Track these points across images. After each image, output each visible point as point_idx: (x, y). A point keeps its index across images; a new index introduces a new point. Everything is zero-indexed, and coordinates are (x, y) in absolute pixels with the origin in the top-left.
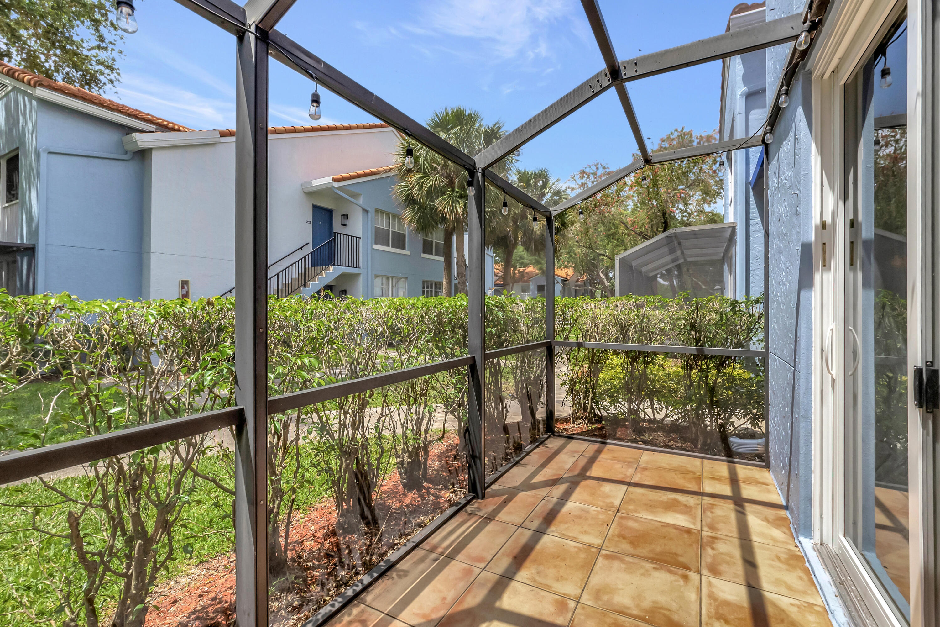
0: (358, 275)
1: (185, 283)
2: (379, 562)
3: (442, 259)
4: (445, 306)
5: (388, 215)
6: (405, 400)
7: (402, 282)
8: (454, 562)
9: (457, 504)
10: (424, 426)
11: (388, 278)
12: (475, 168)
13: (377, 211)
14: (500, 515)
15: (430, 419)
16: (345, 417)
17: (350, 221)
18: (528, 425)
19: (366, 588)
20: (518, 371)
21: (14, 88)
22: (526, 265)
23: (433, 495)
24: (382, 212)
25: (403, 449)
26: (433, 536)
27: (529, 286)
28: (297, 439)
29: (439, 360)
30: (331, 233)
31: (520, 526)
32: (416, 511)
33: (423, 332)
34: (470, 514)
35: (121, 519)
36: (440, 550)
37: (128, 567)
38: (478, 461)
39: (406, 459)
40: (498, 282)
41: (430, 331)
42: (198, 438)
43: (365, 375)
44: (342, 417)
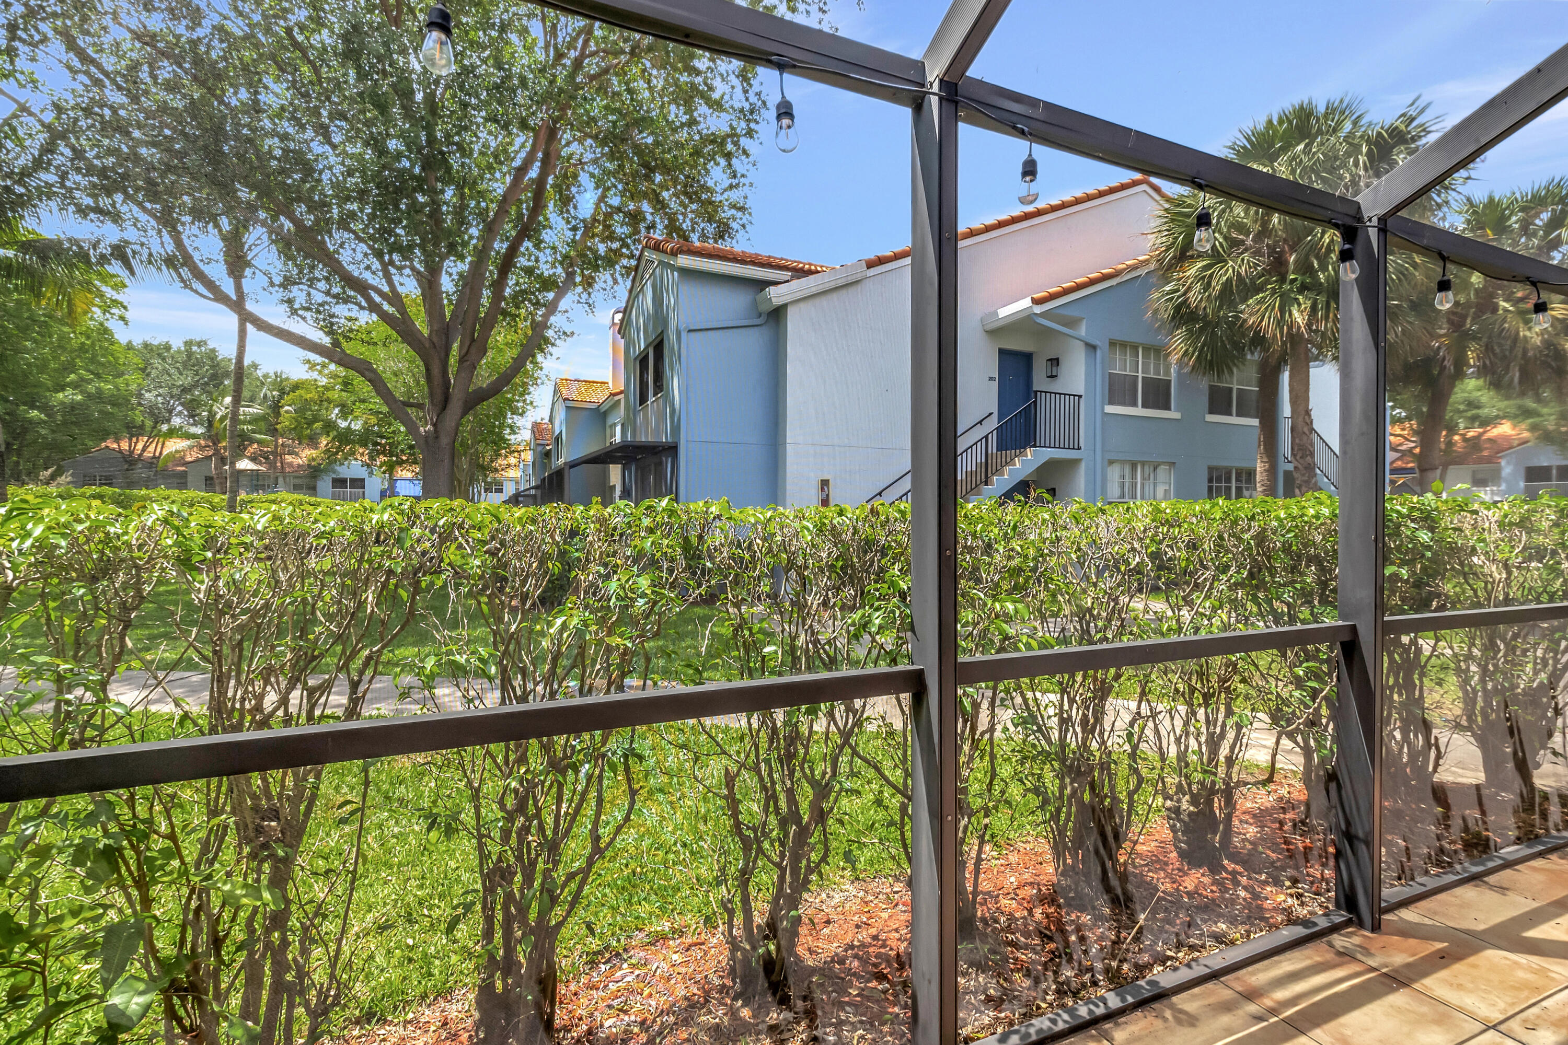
0: (1075, 462)
1: (825, 483)
2: (1137, 978)
3: (1255, 422)
4: (1278, 518)
5: (1135, 348)
6: (1183, 695)
7: (1162, 470)
8: (1303, 1039)
9: (1305, 923)
10: (1224, 751)
11: (1134, 466)
12: (1360, 219)
13: (1113, 344)
14: (1428, 981)
15: (1237, 738)
16: (1071, 708)
17: (1064, 369)
18: (1508, 796)
19: (1111, 1016)
20: (1474, 668)
21: (660, 262)
22: (1486, 422)
23: (1245, 888)
24: (1123, 345)
25: (1179, 786)
26: (1250, 969)
27: (1498, 471)
28: (992, 729)
29: (1261, 627)
30: (1029, 392)
31: (1494, 1027)
32: (1209, 908)
33: (1225, 569)
34: (1340, 954)
35: (774, 791)
36: (1268, 1002)
37: (782, 855)
38: (1362, 848)
39: (1185, 804)
40: (1399, 463)
41: (1240, 567)
42: (858, 703)
43: (1106, 639)
44: (1066, 707)
